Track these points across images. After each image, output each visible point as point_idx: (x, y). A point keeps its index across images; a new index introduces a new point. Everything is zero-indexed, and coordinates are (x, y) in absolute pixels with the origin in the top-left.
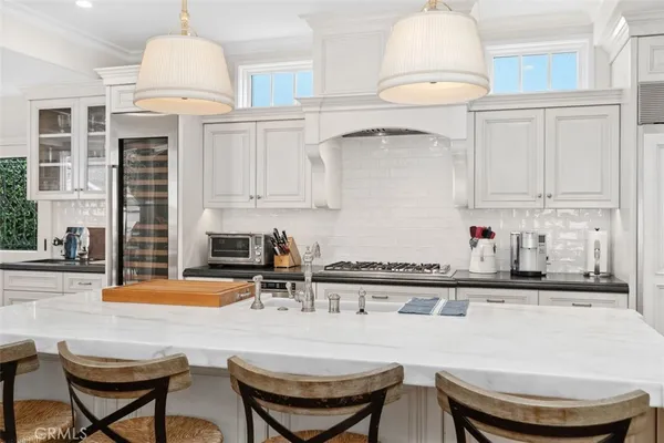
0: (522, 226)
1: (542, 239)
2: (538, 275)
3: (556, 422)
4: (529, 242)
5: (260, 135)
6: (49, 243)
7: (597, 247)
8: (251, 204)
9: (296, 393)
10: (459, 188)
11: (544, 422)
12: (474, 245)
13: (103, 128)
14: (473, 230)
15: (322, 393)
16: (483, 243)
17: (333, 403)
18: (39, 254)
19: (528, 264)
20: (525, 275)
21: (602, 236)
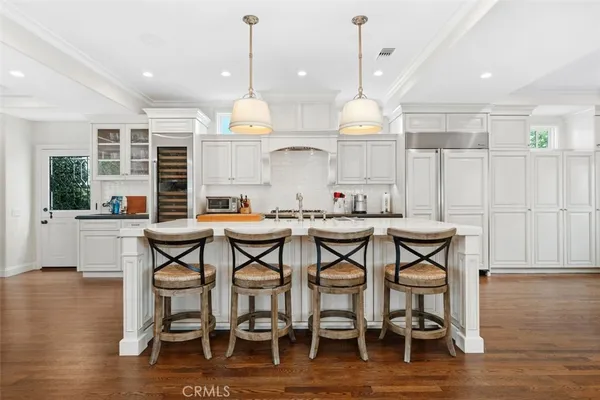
0: (357, 192)
1: (365, 197)
2: (364, 212)
3: (425, 238)
4: (360, 199)
5: (234, 148)
6: (99, 206)
7: (386, 201)
8: (229, 182)
9: (341, 238)
10: (331, 175)
11: (430, 238)
12: (336, 201)
13: (147, 141)
14: (336, 195)
15: (351, 237)
16: (340, 199)
17: (355, 241)
18: (92, 212)
19: (360, 208)
20: (358, 212)
21: (388, 196)
